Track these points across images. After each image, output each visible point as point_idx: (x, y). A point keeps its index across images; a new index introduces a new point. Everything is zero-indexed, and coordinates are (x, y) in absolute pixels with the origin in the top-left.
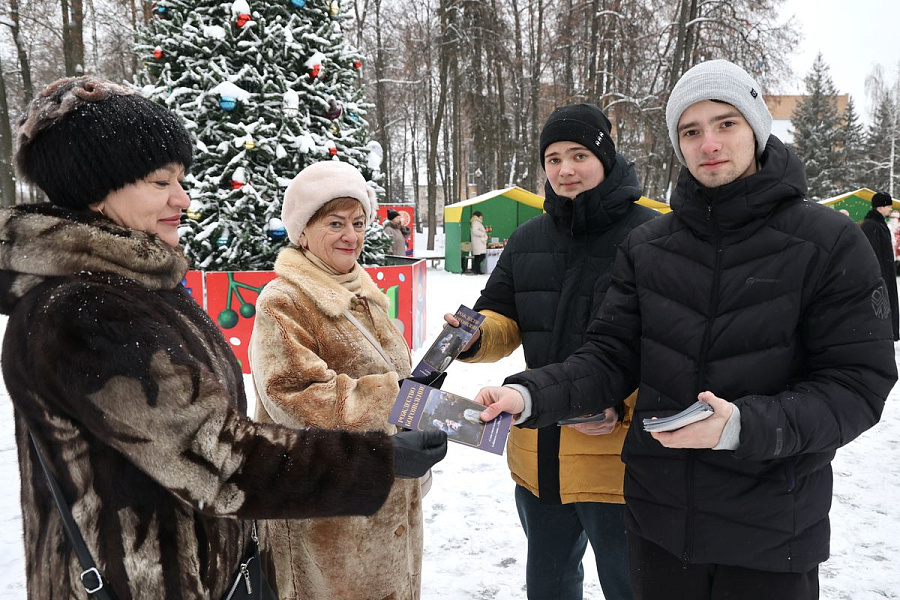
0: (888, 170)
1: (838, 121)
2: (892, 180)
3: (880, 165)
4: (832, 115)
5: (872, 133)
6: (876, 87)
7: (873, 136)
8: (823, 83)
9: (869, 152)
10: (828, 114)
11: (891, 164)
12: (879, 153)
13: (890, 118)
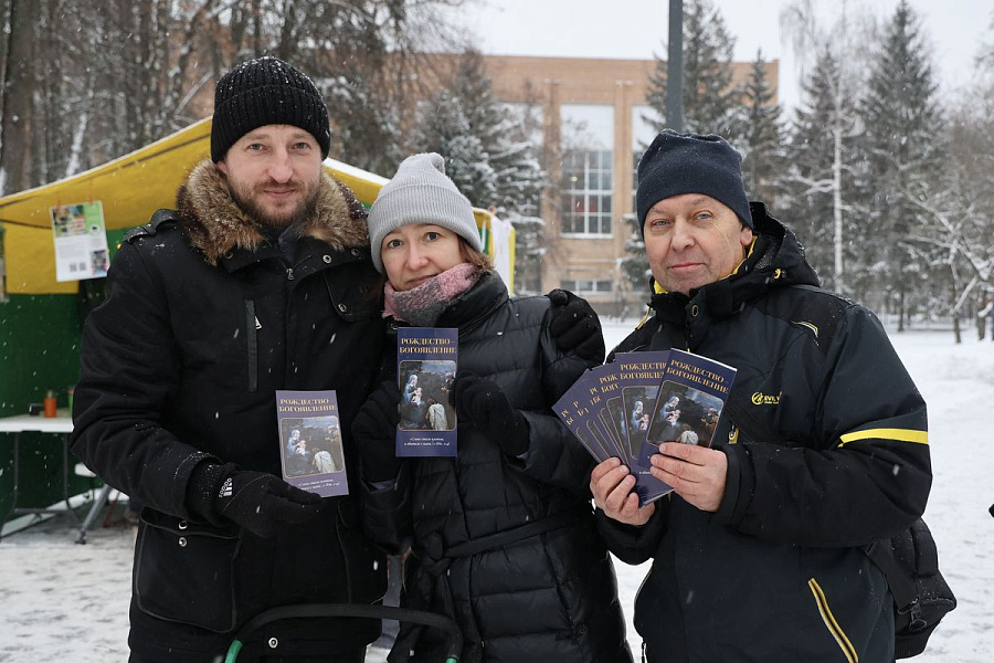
0: (829, 197)
1: (735, 99)
2: (838, 215)
3: (816, 186)
4: (723, 84)
5: (802, 124)
6: (802, 30)
7: (804, 130)
8: (705, 21)
9: (796, 159)
10: (716, 84)
11: (836, 184)
12: (814, 164)
13: (832, 91)
